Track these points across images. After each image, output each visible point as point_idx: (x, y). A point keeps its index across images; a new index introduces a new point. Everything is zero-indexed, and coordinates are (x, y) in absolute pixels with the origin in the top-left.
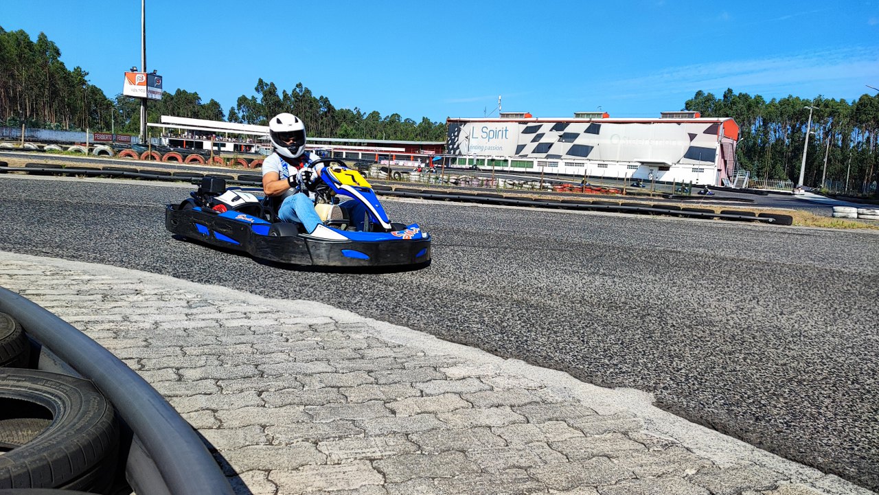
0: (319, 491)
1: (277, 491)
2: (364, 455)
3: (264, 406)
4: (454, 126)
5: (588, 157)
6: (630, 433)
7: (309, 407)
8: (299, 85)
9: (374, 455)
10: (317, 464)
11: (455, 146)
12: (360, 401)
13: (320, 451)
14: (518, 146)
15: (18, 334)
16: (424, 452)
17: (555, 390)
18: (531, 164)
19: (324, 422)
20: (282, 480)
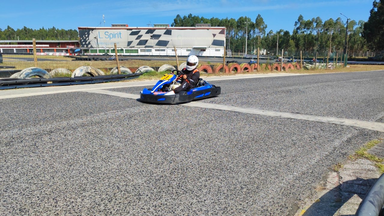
4: (85, 32)
5: (167, 46)
11: (87, 43)
14: (128, 42)
18: (137, 51)
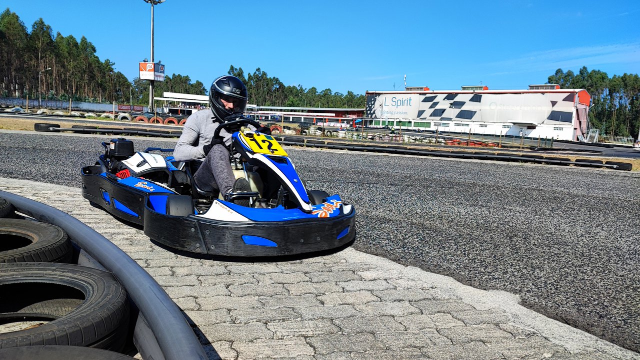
0: (268, 357)
1: (238, 356)
2: (300, 333)
3: (230, 296)
4: (372, 97)
5: (473, 119)
6: (501, 325)
7: (262, 297)
8: (258, 70)
9: (307, 333)
10: (266, 338)
11: (372, 112)
12: (298, 294)
13: (269, 329)
14: (419, 111)
15: (65, 240)
16: (344, 333)
17: (443, 290)
18: (429, 125)
19: (272, 308)
20: (241, 349)
